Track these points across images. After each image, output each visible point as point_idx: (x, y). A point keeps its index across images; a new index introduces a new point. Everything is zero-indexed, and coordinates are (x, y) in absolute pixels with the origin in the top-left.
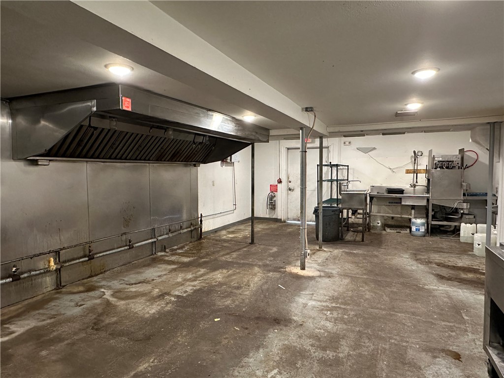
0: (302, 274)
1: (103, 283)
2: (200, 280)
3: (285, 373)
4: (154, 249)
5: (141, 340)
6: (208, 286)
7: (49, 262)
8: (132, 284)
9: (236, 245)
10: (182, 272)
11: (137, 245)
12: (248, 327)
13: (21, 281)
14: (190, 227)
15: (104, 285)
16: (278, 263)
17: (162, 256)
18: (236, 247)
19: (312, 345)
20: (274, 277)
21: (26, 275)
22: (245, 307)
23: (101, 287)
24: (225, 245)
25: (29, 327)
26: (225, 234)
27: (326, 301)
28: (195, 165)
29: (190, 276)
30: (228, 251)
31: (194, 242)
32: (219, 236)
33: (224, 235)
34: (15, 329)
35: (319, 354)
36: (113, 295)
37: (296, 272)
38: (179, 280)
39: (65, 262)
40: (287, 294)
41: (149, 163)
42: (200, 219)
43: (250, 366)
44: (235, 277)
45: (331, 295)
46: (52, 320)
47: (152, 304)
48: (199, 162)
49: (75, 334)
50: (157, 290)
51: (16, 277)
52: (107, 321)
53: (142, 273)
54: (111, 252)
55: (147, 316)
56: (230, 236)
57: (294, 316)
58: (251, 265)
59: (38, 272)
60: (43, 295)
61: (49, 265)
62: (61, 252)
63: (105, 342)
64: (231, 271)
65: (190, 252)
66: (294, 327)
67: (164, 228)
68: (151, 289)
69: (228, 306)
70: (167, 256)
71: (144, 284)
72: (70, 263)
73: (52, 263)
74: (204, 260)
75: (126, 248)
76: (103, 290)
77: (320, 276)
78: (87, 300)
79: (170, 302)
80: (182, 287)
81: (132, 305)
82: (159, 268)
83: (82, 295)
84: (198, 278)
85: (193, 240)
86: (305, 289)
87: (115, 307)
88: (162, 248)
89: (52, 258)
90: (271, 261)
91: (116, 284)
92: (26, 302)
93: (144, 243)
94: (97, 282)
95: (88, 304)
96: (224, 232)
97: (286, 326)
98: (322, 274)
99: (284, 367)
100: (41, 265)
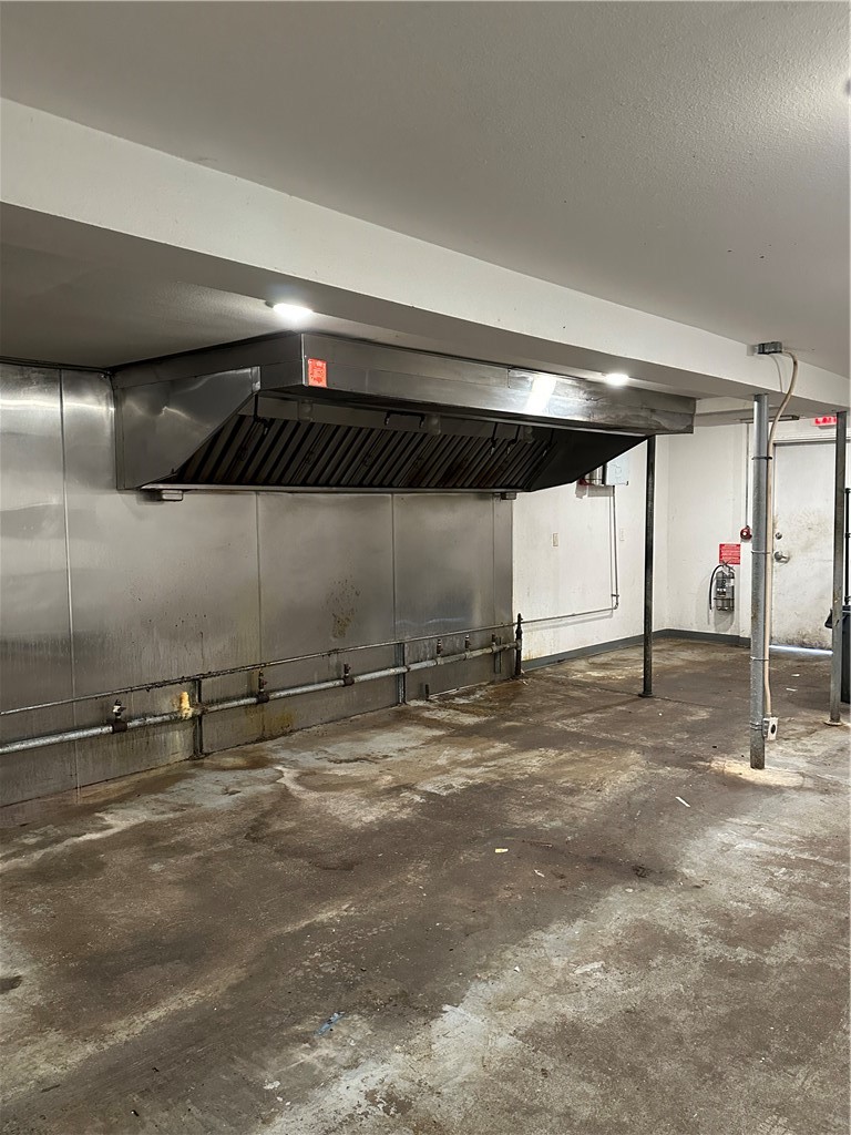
0: (751, 779)
1: (284, 754)
2: (487, 767)
3: (617, 972)
4: (401, 692)
5: (334, 869)
6: (501, 782)
7: (181, 700)
8: (341, 762)
9: (603, 694)
10: (452, 744)
11: (362, 678)
12: (566, 874)
13: (129, 734)
14: (490, 646)
15: (284, 759)
16: (700, 746)
17: (419, 707)
18: (602, 702)
19: (705, 931)
20: (673, 778)
21: (136, 723)
22: (575, 833)
23: (278, 762)
24: (575, 694)
25: (136, 822)
26: (583, 668)
27: (787, 846)
28: (503, 496)
29: (467, 755)
30: (576, 709)
31: (502, 681)
32: (566, 674)
33: (581, 671)
34: (112, 822)
35: (715, 950)
36: (297, 780)
37: (737, 772)
38: (442, 761)
39: (211, 703)
40: (691, 819)
41: (392, 493)
42: (515, 628)
43: (542, 947)
44: (571, 768)
45: (808, 832)
46: (178, 814)
47: (371, 804)
48: (516, 487)
49: (215, 842)
50: (390, 778)
51: (119, 726)
52: (277, 827)
53: (367, 740)
54: (305, 689)
55: (356, 825)
56: (595, 674)
57: (687, 867)
58: (623, 746)
59: (159, 719)
60: (169, 768)
61: (180, 707)
62: (205, 682)
63: (265, 863)
64: (567, 754)
65: (485, 704)
66: (676, 889)
67: (426, 643)
68: (377, 776)
69: (535, 827)
70: (428, 709)
71: (366, 763)
72: (220, 707)
73: (186, 704)
74: (512, 723)
75: (338, 683)
76: (279, 768)
77: (799, 789)
78: (248, 783)
79: (411, 804)
80: (443, 777)
81: (331, 803)
82: (404, 733)
83: (240, 774)
84: (486, 761)
85: (498, 677)
86: (745, 813)
87: (298, 801)
88: (421, 689)
89: (186, 693)
90: (681, 740)
91: (308, 759)
92: (136, 778)
93: (377, 674)
94: (271, 751)
95: (248, 791)
96: (581, 664)
97: (659, 884)
98: (809, 783)
99: (618, 961)
100: (166, 705)
